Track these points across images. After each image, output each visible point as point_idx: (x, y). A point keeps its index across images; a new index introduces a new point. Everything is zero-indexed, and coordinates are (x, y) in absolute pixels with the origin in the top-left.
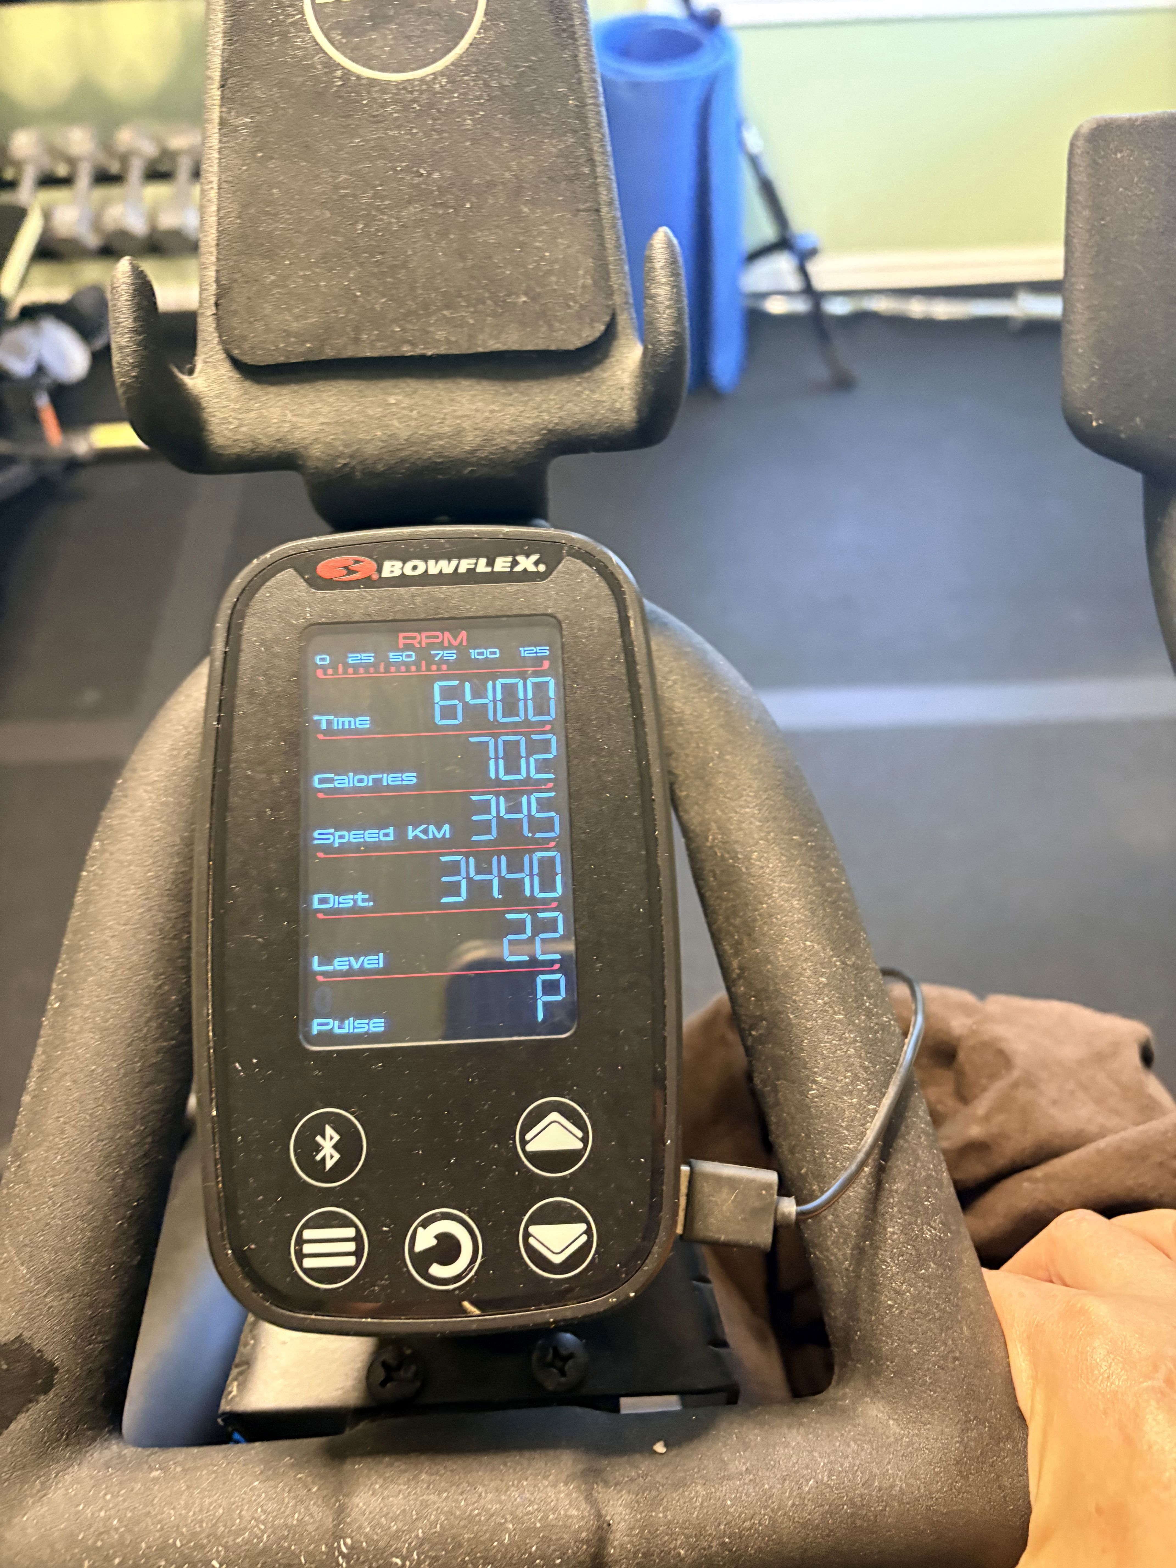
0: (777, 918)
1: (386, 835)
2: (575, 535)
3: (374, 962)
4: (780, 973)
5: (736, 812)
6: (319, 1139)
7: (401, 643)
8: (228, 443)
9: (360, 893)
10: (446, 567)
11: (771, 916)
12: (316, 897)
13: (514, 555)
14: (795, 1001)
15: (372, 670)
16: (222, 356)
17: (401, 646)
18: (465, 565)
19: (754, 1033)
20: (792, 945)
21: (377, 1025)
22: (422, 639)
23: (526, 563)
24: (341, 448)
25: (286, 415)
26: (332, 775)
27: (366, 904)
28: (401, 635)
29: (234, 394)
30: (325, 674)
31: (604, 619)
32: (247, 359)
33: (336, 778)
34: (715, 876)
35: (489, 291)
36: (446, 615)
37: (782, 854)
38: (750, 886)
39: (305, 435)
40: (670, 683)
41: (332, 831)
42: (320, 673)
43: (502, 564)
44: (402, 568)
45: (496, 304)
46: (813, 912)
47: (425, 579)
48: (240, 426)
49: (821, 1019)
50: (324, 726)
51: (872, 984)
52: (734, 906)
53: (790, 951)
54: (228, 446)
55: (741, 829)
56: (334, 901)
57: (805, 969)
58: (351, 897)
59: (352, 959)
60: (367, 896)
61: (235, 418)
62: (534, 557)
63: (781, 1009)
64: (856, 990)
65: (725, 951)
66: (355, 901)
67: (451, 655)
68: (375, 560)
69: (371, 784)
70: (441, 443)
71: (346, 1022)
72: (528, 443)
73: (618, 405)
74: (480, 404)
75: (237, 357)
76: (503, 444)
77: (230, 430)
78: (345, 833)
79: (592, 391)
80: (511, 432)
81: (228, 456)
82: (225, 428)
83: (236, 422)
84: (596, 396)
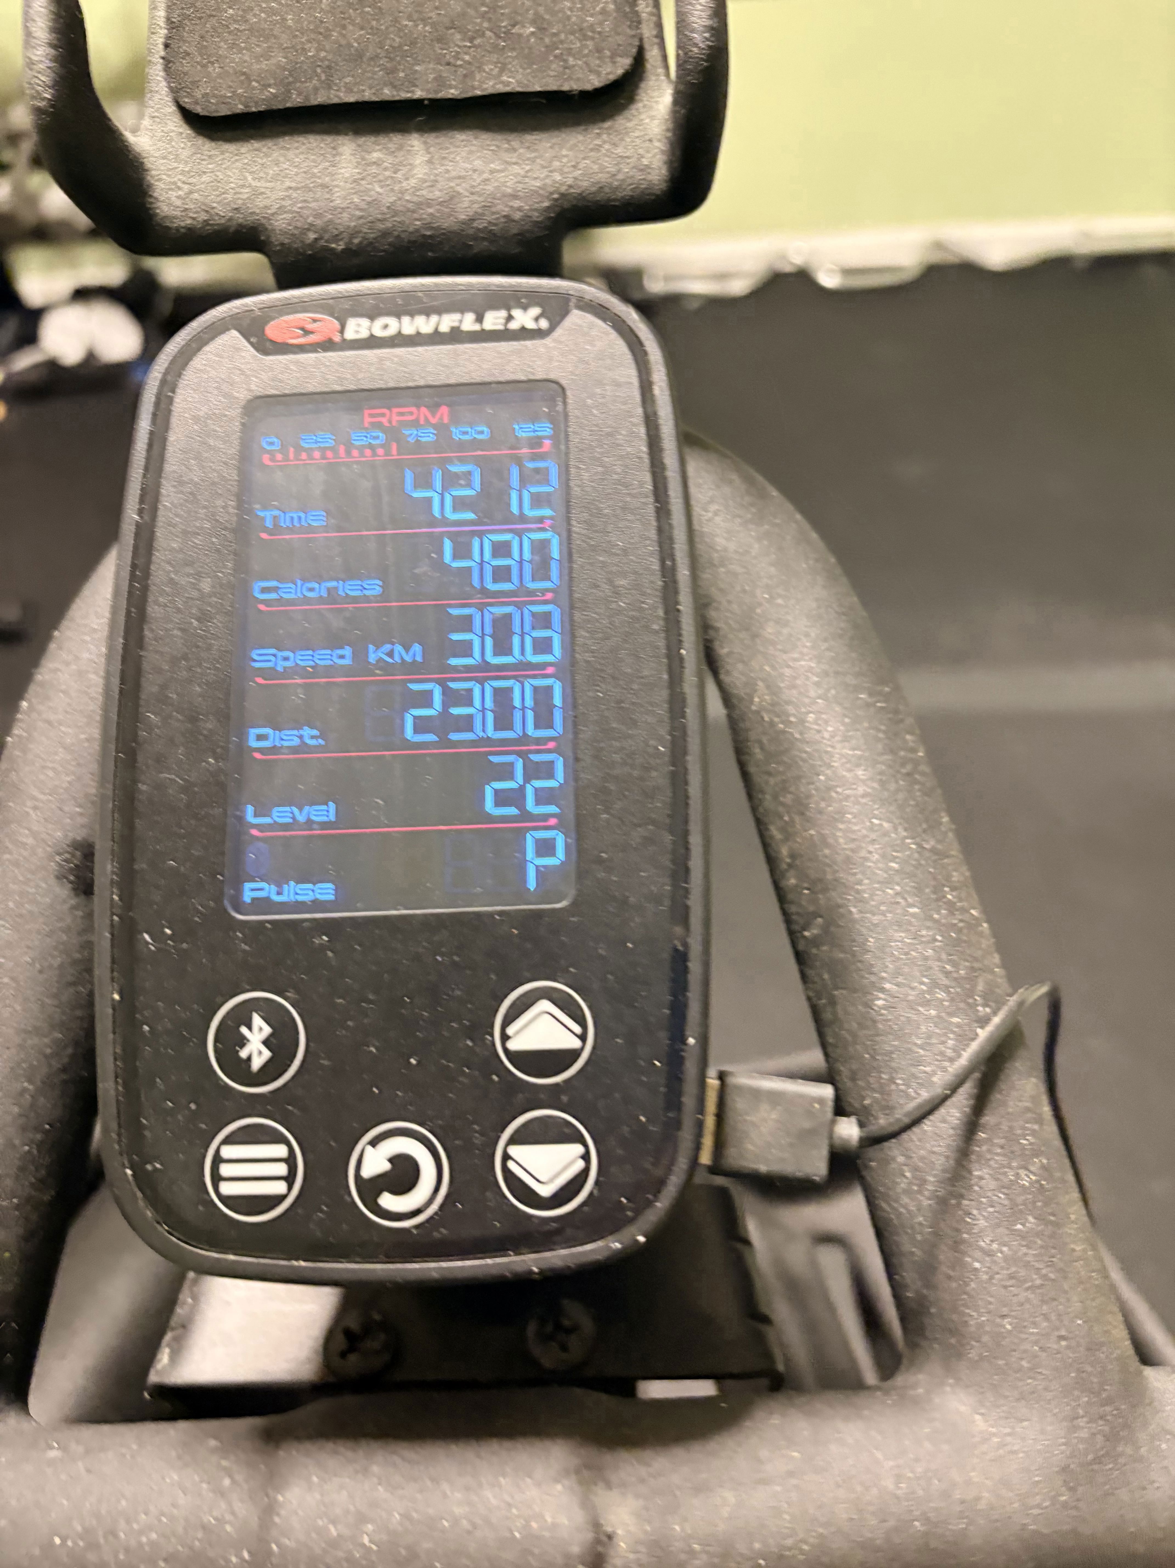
0: (837, 793)
1: (342, 656)
2: (585, 287)
3: (325, 813)
4: (839, 859)
5: (789, 666)
6: (244, 1030)
7: (368, 420)
8: (178, 213)
9: (308, 729)
10: (424, 325)
11: (829, 789)
12: (253, 732)
13: (509, 309)
14: (858, 892)
15: (329, 454)
16: (172, 109)
17: (367, 425)
18: (447, 322)
19: (806, 934)
20: (855, 824)
21: (325, 891)
22: (393, 417)
23: (525, 318)
24: (310, 219)
25: (245, 178)
26: (277, 582)
27: (315, 742)
28: (367, 411)
29: (185, 154)
30: (272, 459)
31: (620, 384)
32: (199, 110)
33: (281, 586)
34: (762, 748)
35: (490, 20)
36: (422, 382)
37: (845, 716)
38: (804, 755)
39: (267, 202)
40: (710, 515)
41: (274, 651)
42: (266, 458)
43: (493, 320)
44: (370, 328)
45: (498, 37)
46: (882, 783)
47: (399, 340)
48: (191, 192)
49: (890, 912)
50: (269, 523)
51: (955, 874)
52: (784, 781)
53: (854, 832)
54: (175, 217)
55: (794, 687)
56: (274, 737)
57: (871, 853)
58: (296, 732)
59: (295, 809)
60: (315, 732)
61: (184, 183)
62: (534, 311)
63: (840, 901)
64: (935, 879)
65: (772, 837)
66: (301, 737)
67: (428, 436)
68: (337, 318)
69: (325, 594)
70: (431, 210)
71: (286, 886)
72: (536, 210)
73: (645, 162)
74: (478, 163)
75: (187, 106)
76: (506, 211)
77: (178, 197)
78: (291, 655)
79: (615, 145)
80: (515, 197)
81: (177, 229)
82: (173, 194)
83: (186, 187)
84: (619, 151)
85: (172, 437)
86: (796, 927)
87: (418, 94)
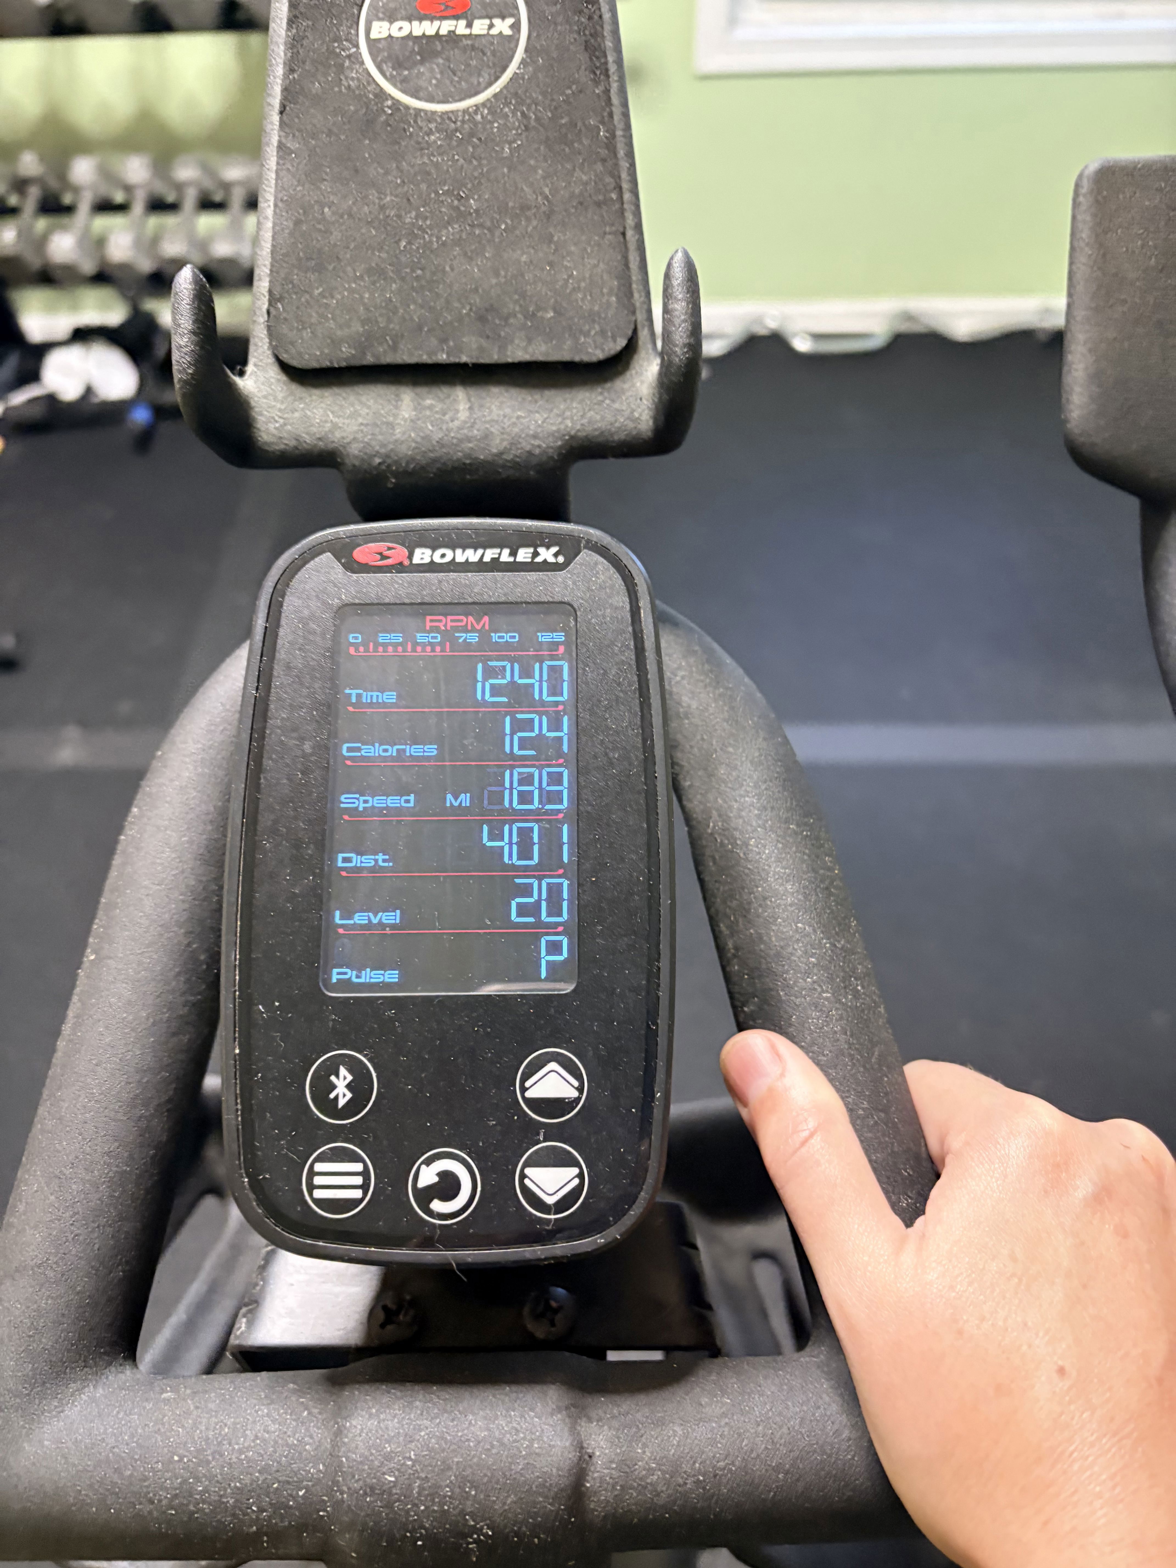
0: (771, 901)
1: (407, 801)
2: (592, 531)
3: (391, 918)
4: (772, 953)
5: (736, 801)
6: (333, 1078)
7: (428, 625)
8: (274, 440)
9: (381, 854)
10: (472, 556)
11: (765, 899)
12: (340, 856)
13: (536, 547)
14: (785, 980)
15: (400, 649)
16: (271, 359)
17: (428, 628)
18: (490, 554)
19: (746, 1009)
20: (785, 927)
21: (391, 976)
22: (447, 622)
23: (547, 554)
24: (377, 448)
25: (328, 416)
26: (359, 745)
27: (386, 864)
28: (429, 618)
29: (281, 395)
30: (357, 651)
31: (616, 608)
32: (295, 363)
33: (363, 747)
34: (715, 863)
35: (521, 305)
36: (470, 600)
37: (779, 842)
38: (747, 871)
39: (344, 434)
40: (677, 679)
41: (357, 796)
42: (352, 651)
43: (524, 555)
44: (432, 556)
45: (526, 318)
46: (806, 896)
47: (453, 566)
48: (285, 424)
49: (809, 996)
50: (354, 700)
52: (731, 890)
53: (783, 933)
54: (273, 443)
55: (740, 817)
56: (357, 860)
57: (796, 950)
58: (373, 857)
59: (370, 914)
60: (387, 857)
61: (280, 417)
62: (554, 549)
63: (771, 985)
64: (844, 971)
65: (720, 932)
66: (376, 861)
67: (473, 638)
68: (407, 548)
69: (394, 754)
70: (471, 445)
71: (363, 972)
72: (552, 447)
73: (636, 415)
74: (508, 411)
75: (285, 361)
76: (528, 448)
77: (276, 428)
78: (369, 798)
79: (613, 401)
80: (535, 436)
81: (273, 452)
82: (271, 426)
83: (282, 421)
84: (616, 405)
85: (282, 632)
86: (738, 1004)
87: (464, 359)
